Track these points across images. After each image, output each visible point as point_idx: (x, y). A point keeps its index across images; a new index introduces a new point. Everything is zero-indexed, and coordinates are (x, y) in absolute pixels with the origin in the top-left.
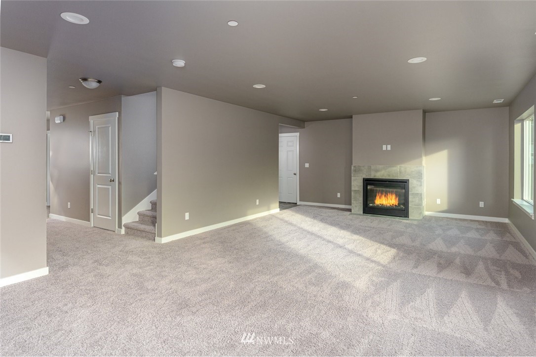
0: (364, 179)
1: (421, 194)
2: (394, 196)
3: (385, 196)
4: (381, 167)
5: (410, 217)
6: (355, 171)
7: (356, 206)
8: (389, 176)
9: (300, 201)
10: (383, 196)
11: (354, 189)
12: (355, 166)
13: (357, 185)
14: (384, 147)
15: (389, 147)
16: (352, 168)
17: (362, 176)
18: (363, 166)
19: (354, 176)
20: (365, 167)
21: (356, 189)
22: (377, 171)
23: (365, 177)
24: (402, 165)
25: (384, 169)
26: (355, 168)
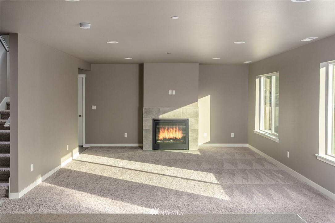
0: (153, 119)
1: (198, 130)
4: (167, 109)
5: (190, 149)
6: (146, 113)
7: (146, 144)
8: (174, 116)
9: (86, 143)
10: (166, 131)
11: (144, 129)
12: (146, 108)
13: (148, 125)
15: (174, 93)
16: (143, 110)
17: (152, 117)
18: (153, 108)
19: (145, 118)
20: (155, 109)
21: (146, 129)
22: (164, 112)
23: (154, 117)
24: (184, 107)
25: (171, 111)
26: (146, 110)
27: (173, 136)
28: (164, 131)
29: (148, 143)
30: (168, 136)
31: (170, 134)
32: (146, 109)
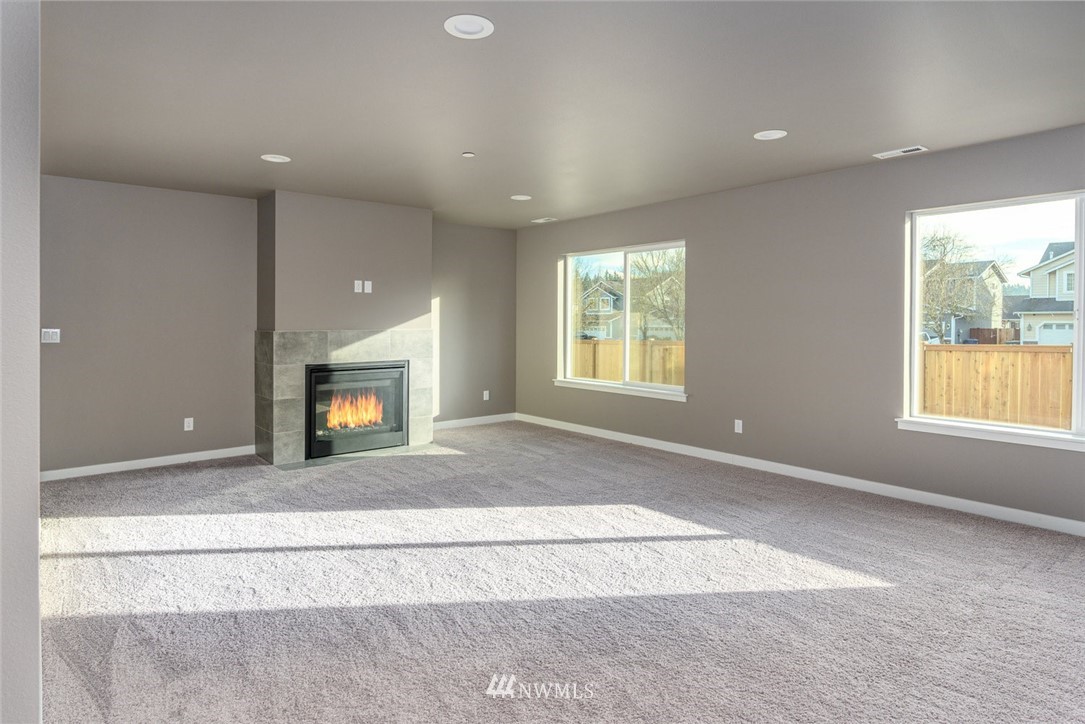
1: (431, 389)
2: (373, 400)
3: (352, 402)
4: (350, 333)
5: (412, 444)
6: (284, 347)
7: (285, 445)
8: (369, 355)
10: (348, 405)
11: (280, 398)
13: (288, 384)
14: (358, 286)
15: (369, 287)
16: (275, 338)
17: (302, 361)
18: (307, 334)
19: (280, 363)
20: (312, 335)
21: (287, 398)
22: (341, 344)
23: (311, 361)
24: (397, 329)
25: (359, 338)
26: (284, 338)
27: (369, 418)
28: (344, 405)
29: (289, 440)
30: (355, 418)
31: (360, 414)
32: (282, 335)
